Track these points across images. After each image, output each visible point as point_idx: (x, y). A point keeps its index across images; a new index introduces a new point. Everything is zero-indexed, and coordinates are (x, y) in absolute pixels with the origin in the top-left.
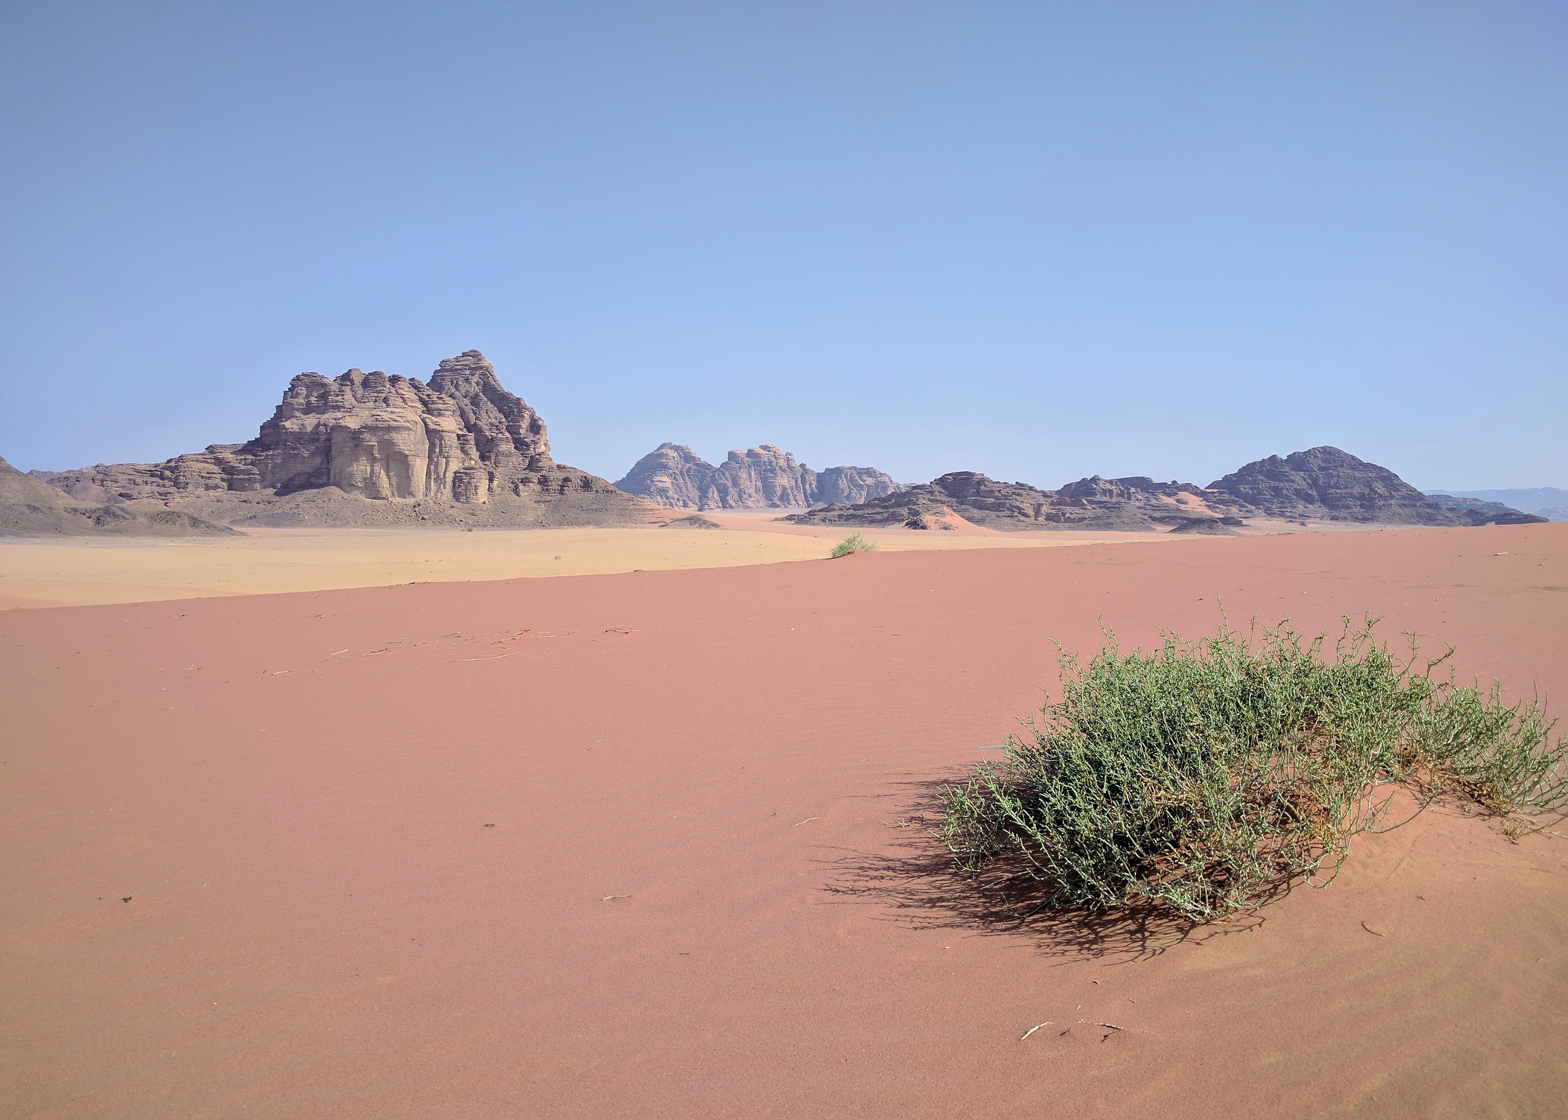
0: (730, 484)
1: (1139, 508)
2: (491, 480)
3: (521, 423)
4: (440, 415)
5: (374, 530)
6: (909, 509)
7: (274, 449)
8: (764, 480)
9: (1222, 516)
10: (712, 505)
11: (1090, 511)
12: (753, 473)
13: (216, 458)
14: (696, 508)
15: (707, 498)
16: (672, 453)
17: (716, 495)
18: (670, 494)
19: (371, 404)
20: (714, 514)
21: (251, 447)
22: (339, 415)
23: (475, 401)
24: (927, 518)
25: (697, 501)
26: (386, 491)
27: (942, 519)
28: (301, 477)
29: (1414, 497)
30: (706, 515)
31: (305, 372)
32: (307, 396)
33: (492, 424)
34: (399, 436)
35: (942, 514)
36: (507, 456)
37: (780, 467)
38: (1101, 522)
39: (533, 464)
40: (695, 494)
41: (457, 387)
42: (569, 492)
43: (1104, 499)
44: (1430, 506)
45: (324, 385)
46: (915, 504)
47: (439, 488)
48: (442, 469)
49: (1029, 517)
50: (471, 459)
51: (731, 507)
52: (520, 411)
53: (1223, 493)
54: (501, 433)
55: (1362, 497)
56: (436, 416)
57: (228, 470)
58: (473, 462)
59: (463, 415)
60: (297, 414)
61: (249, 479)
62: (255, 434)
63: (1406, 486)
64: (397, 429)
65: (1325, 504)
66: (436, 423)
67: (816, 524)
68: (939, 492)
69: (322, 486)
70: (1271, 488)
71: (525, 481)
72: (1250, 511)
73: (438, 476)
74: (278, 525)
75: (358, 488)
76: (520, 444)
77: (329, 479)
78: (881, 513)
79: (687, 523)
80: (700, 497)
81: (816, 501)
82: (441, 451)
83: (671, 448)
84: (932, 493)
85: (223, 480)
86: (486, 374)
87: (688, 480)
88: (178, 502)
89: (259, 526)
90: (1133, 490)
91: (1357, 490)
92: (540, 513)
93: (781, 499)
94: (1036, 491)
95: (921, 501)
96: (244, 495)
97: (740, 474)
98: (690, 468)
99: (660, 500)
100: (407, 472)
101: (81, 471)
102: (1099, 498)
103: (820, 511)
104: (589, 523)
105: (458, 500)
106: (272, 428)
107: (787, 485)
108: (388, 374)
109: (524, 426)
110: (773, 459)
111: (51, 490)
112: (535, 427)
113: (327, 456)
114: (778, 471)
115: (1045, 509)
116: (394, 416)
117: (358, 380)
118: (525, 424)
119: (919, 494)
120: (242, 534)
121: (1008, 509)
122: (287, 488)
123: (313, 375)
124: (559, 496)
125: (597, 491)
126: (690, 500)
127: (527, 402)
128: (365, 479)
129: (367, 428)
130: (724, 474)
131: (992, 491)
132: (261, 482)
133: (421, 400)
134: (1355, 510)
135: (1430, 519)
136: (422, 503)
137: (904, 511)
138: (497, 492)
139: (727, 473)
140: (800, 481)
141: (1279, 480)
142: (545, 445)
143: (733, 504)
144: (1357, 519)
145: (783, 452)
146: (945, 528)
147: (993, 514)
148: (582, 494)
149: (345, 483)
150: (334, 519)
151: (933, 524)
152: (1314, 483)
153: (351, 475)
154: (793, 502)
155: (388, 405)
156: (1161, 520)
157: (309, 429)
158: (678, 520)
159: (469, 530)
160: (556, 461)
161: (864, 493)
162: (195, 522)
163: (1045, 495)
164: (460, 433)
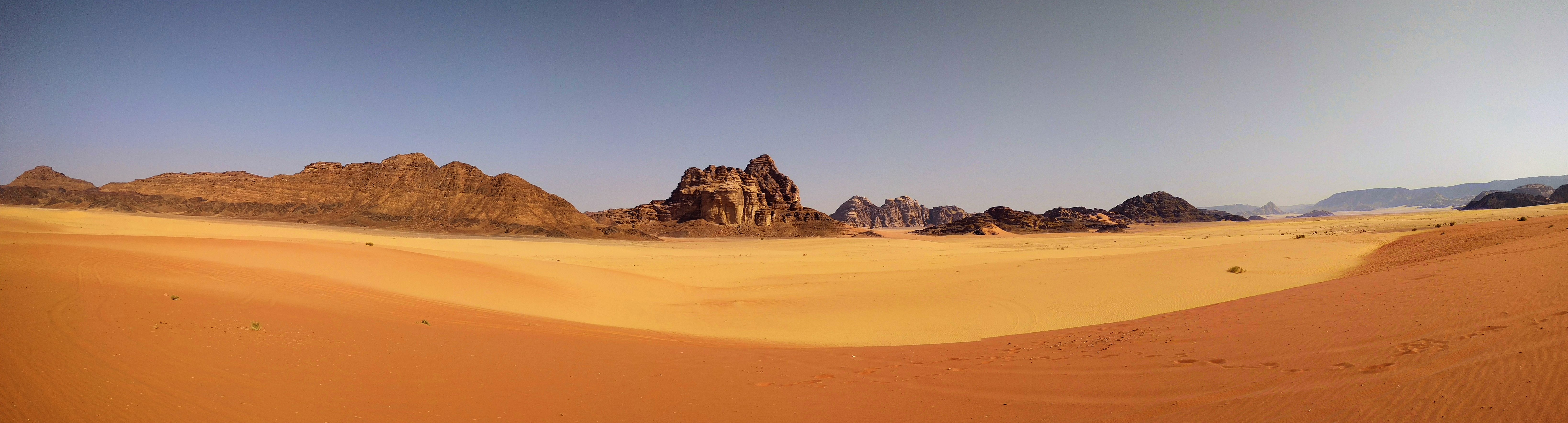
0: (886, 215)
1: (1080, 221)
2: (772, 215)
3: (787, 188)
4: (749, 185)
5: (719, 239)
6: (974, 225)
7: (677, 202)
8: (902, 213)
9: (1117, 224)
10: (877, 225)
11: (1059, 223)
12: (897, 210)
13: (654, 206)
14: (869, 227)
15: (875, 222)
16: (858, 201)
17: (879, 221)
18: (856, 220)
19: (719, 181)
20: (878, 230)
21: (667, 202)
22: (705, 186)
23: (765, 178)
24: (984, 229)
25: (870, 224)
26: (725, 221)
27: (991, 229)
28: (688, 215)
29: (1194, 211)
30: (875, 230)
31: (691, 167)
32: (691, 178)
33: (773, 189)
34: (731, 195)
35: (992, 227)
36: (780, 203)
37: (911, 207)
38: (1065, 228)
39: (792, 207)
40: (868, 220)
41: (757, 172)
42: (809, 220)
43: (1065, 218)
44: (1200, 214)
45: (699, 173)
46: (977, 223)
47: (748, 219)
48: (750, 210)
49: (1031, 227)
50: (763, 205)
51: (886, 226)
52: (786, 182)
53: (1117, 213)
54: (778, 193)
55: (1174, 212)
56: (748, 186)
57: (659, 211)
58: (764, 207)
59: (760, 185)
60: (687, 186)
61: (666, 216)
62: (669, 196)
63: (1191, 206)
64: (730, 192)
65: (1160, 216)
66: (748, 189)
67: (929, 235)
68: (989, 216)
69: (697, 219)
70: (1137, 210)
71: (788, 215)
72: (1129, 221)
73: (748, 213)
74: (677, 237)
75: (712, 219)
76: (786, 198)
77: (700, 215)
78: (960, 227)
79: (865, 235)
80: (871, 222)
81: (928, 223)
82: (750, 202)
83: (857, 198)
84: (985, 217)
85: (656, 216)
86: (770, 165)
87: (865, 214)
88: (638, 225)
89: (670, 237)
90: (1077, 213)
91: (1172, 209)
92: (795, 231)
93: (911, 222)
94: (1034, 215)
95: (980, 221)
96: (664, 223)
97: (891, 210)
98: (866, 207)
99: (851, 223)
100: (735, 212)
101: (603, 212)
102: (1062, 217)
103: (931, 228)
104: (818, 235)
105: (757, 225)
106: (676, 193)
107: (914, 215)
108: (726, 167)
109: (788, 189)
110: (907, 203)
111: (589, 220)
112: (793, 190)
113: (699, 205)
114: (910, 209)
115: (1038, 223)
116: (729, 186)
117: (713, 170)
118: (788, 188)
119: (979, 217)
120: (661, 240)
121: (1021, 224)
122: (682, 220)
123: (694, 168)
124: (804, 222)
125: (822, 220)
126: (867, 223)
127: (790, 178)
128: (716, 215)
129: (717, 192)
130: (883, 210)
131: (1013, 215)
132: (671, 217)
133: (741, 178)
134: (1172, 217)
135: (1201, 220)
136: (741, 226)
137: (972, 226)
138: (775, 221)
139: (884, 210)
140: (920, 214)
141: (1141, 207)
142: (798, 198)
143: (887, 225)
144: (1173, 222)
145: (912, 200)
146: (993, 234)
147: (1014, 226)
148: (814, 221)
149: (707, 217)
150: (702, 234)
151: (987, 232)
152: (1156, 208)
153: (710, 213)
154: (917, 224)
155: (726, 181)
156: (1091, 227)
157: (692, 193)
158: (861, 233)
159: (762, 239)
160: (803, 205)
161: (951, 218)
162: (643, 234)
163: (1038, 216)
164: (759, 193)
